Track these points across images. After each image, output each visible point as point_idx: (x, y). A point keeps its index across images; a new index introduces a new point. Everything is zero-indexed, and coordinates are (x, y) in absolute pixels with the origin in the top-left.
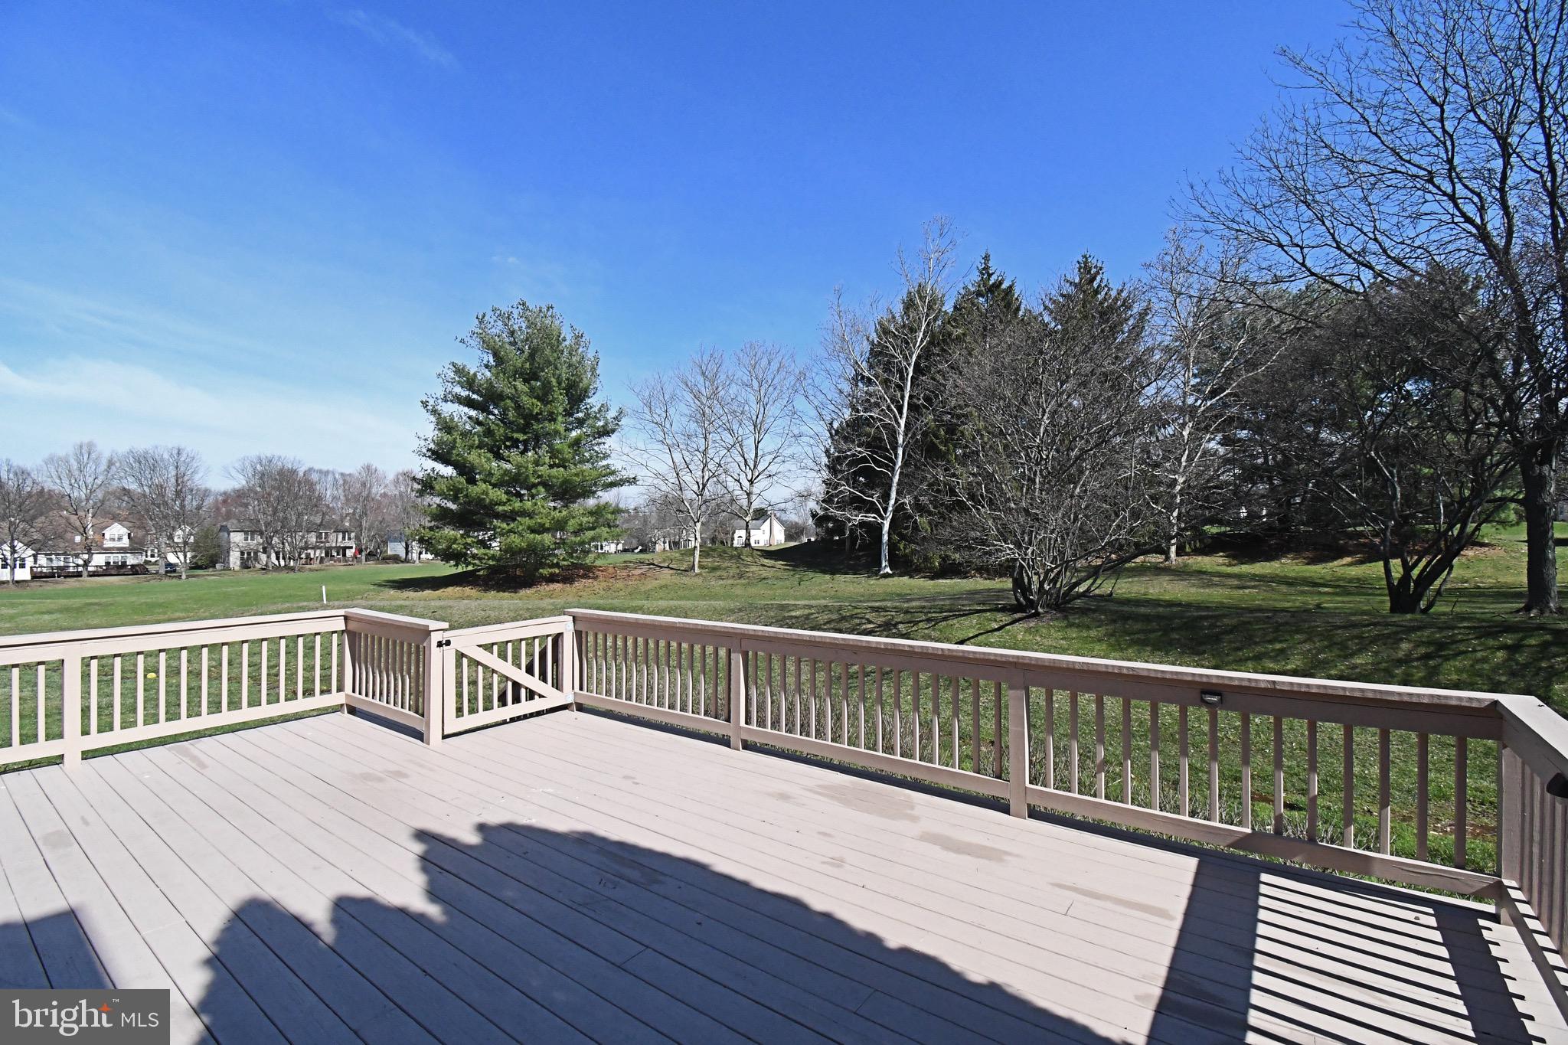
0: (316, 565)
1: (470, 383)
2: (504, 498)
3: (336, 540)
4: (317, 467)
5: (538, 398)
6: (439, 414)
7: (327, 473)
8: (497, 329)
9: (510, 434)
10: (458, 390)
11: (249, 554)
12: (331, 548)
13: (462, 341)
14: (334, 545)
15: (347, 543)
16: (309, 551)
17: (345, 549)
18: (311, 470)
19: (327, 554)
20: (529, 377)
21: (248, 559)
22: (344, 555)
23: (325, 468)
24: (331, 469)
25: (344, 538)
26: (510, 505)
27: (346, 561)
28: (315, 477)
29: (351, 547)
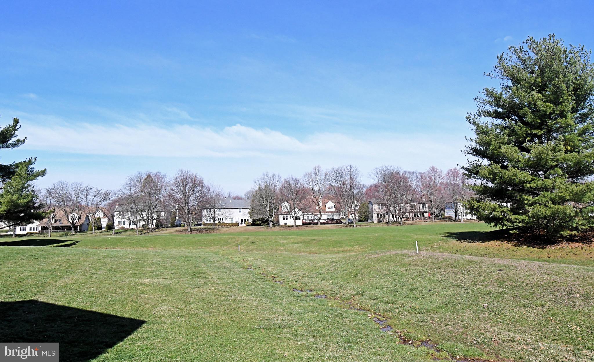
0: (410, 221)
1: (497, 101)
2: (530, 178)
3: (419, 208)
4: (408, 170)
5: (551, 102)
6: (478, 124)
7: (413, 173)
8: (512, 61)
9: (529, 132)
10: (488, 107)
11: (381, 215)
12: (417, 212)
13: (489, 75)
14: (418, 211)
15: (425, 210)
16: (407, 214)
17: (424, 213)
18: (405, 172)
19: (415, 216)
20: (541, 89)
21: (381, 217)
22: (424, 216)
23: (412, 171)
24: (415, 171)
25: (423, 207)
26: (535, 183)
27: (425, 219)
28: (407, 175)
29: (427, 212)
